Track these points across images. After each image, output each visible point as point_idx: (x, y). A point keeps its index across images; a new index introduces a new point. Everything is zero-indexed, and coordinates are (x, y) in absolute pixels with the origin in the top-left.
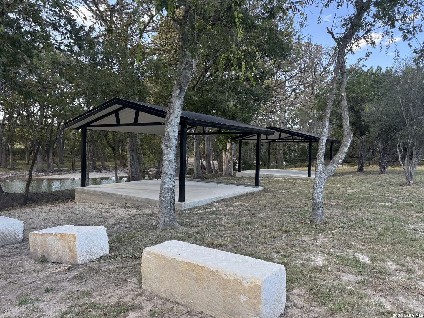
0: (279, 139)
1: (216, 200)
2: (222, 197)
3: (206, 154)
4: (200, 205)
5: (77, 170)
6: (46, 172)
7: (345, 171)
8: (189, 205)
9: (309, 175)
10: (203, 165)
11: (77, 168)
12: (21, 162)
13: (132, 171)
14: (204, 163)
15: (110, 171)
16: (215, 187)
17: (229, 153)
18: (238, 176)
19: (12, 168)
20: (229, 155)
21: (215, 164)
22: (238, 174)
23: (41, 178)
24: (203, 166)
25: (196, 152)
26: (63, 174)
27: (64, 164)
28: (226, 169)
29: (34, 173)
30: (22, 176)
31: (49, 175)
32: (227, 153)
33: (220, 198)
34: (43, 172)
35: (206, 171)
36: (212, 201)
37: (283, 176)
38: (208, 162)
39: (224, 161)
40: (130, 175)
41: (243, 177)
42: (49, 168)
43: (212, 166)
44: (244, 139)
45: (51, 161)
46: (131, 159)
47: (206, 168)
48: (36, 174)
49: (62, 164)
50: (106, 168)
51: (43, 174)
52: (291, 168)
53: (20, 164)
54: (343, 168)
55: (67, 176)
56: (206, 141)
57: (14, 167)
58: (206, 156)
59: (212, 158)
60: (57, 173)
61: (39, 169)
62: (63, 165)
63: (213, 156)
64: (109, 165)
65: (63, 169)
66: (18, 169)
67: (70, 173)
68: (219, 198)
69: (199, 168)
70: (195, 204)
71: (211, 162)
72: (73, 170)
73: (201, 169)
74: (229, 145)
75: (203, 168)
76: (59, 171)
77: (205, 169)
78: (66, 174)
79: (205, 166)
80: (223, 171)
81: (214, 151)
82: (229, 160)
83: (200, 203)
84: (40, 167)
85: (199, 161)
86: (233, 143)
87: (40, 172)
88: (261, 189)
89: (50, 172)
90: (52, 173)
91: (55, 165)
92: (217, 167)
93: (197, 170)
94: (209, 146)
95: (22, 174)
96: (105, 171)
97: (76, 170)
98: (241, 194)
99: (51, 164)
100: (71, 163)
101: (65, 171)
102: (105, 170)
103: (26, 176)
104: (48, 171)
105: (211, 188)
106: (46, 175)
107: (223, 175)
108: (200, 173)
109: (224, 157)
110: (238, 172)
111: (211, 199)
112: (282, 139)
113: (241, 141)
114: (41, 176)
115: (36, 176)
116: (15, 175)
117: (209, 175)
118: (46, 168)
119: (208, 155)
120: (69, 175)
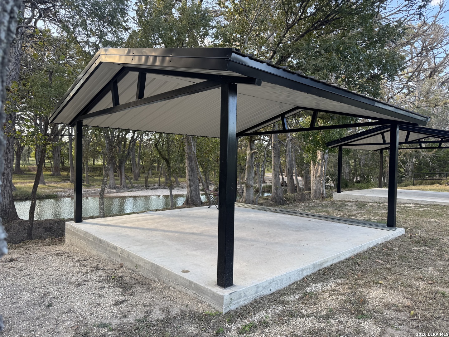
0: (406, 142)
1: (315, 271)
2: (327, 261)
3: (287, 168)
4: (273, 290)
5: (150, 186)
6: (118, 189)
8: (245, 296)
10: (284, 181)
11: (151, 184)
12: (98, 178)
13: (191, 190)
14: (286, 179)
15: (182, 188)
16: (307, 228)
17: (320, 167)
18: (338, 199)
19: (87, 184)
20: (319, 169)
21: (299, 180)
22: (337, 196)
23: (111, 195)
24: (284, 183)
25: (274, 166)
26: (135, 191)
27: (138, 180)
28: (316, 187)
29: (107, 190)
30: (93, 193)
31: (120, 192)
32: (316, 166)
33: (324, 263)
34: (115, 188)
35: (288, 188)
36: (305, 274)
37: (414, 202)
38: (291, 178)
39: (312, 176)
40: (188, 196)
41: (345, 201)
42: (121, 185)
43: (295, 183)
44: (346, 145)
45: (123, 177)
46: (189, 175)
47: (288, 184)
48: (107, 191)
49: (137, 180)
50: (180, 185)
51: (114, 191)
52: (406, 186)
53: (96, 180)
55: (138, 194)
56: (287, 153)
57: (89, 184)
58: (287, 170)
59: (296, 173)
60: (129, 190)
61: (111, 186)
62: (137, 182)
63: (296, 171)
64: (183, 181)
65: (137, 185)
66: (92, 185)
67: (142, 190)
68: (321, 264)
69: (279, 186)
70: (261, 289)
71: (294, 178)
72: (146, 186)
73: (282, 186)
74: (319, 155)
75: (285, 185)
76: (132, 188)
77: (286, 186)
78: (138, 191)
79: (287, 182)
80: (312, 191)
81: (297, 165)
82: (319, 176)
83: (274, 284)
84: (112, 183)
85: (279, 177)
86: (327, 151)
87: (112, 189)
88: (400, 234)
89: (122, 189)
90: (123, 190)
91: (128, 181)
92: (301, 184)
93: (276, 188)
94: (292, 158)
95: (94, 191)
96: (178, 188)
97: (148, 187)
98: (365, 248)
99: (123, 180)
100: (144, 179)
101: (138, 188)
102: (178, 186)
103: (97, 193)
104: (121, 188)
105: (298, 229)
106: (117, 192)
107: (312, 195)
108: (280, 193)
109: (312, 172)
110: (336, 193)
111: (302, 270)
112: (412, 142)
113: (340, 147)
114: (112, 193)
115: (107, 193)
116: (87, 191)
117: (292, 195)
118: (119, 184)
119: (290, 169)
120: (141, 192)
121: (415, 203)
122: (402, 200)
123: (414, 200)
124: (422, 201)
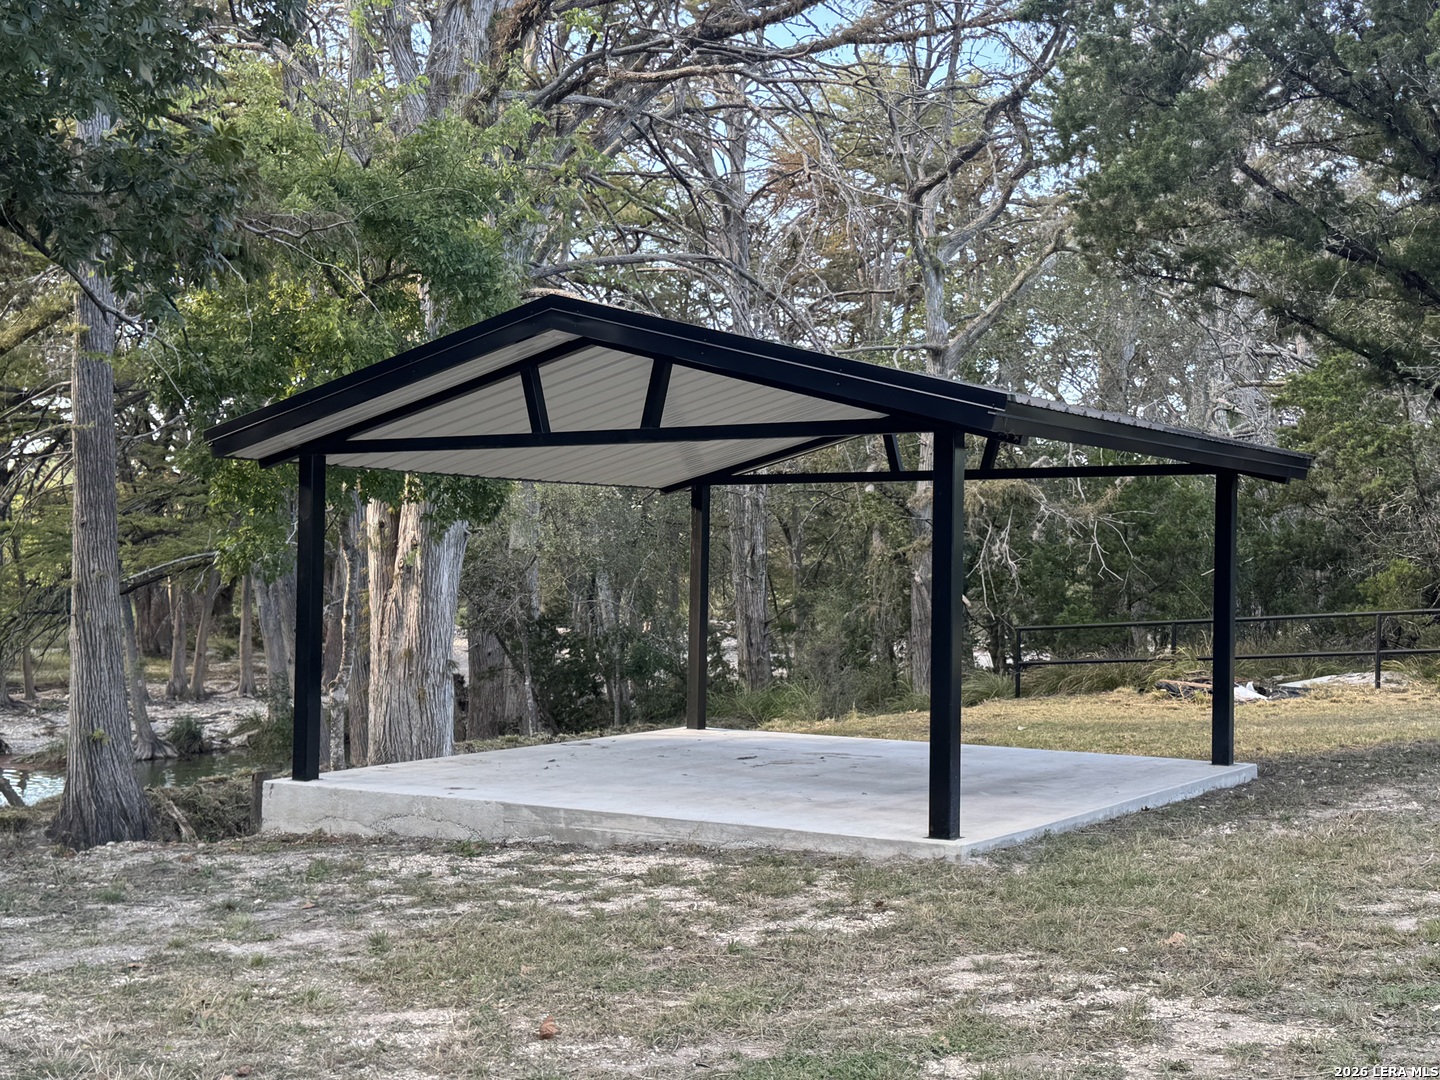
7: (1380, 734)
9: (943, 823)
54: (1378, 699)
121: (688, 840)
122: (624, 823)
123: (683, 823)
124: (722, 828)
